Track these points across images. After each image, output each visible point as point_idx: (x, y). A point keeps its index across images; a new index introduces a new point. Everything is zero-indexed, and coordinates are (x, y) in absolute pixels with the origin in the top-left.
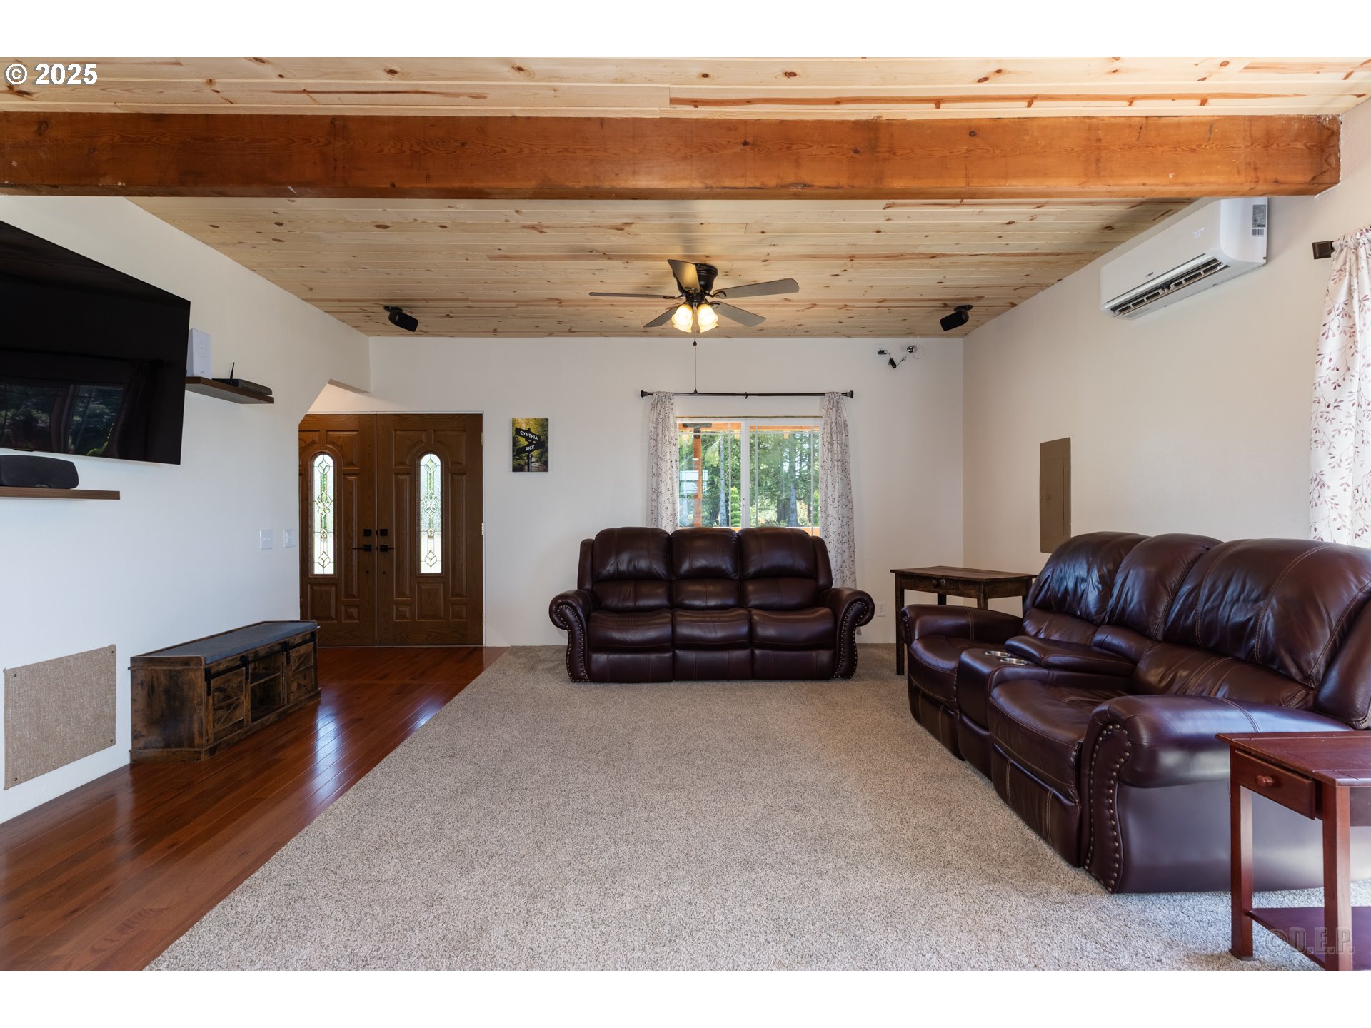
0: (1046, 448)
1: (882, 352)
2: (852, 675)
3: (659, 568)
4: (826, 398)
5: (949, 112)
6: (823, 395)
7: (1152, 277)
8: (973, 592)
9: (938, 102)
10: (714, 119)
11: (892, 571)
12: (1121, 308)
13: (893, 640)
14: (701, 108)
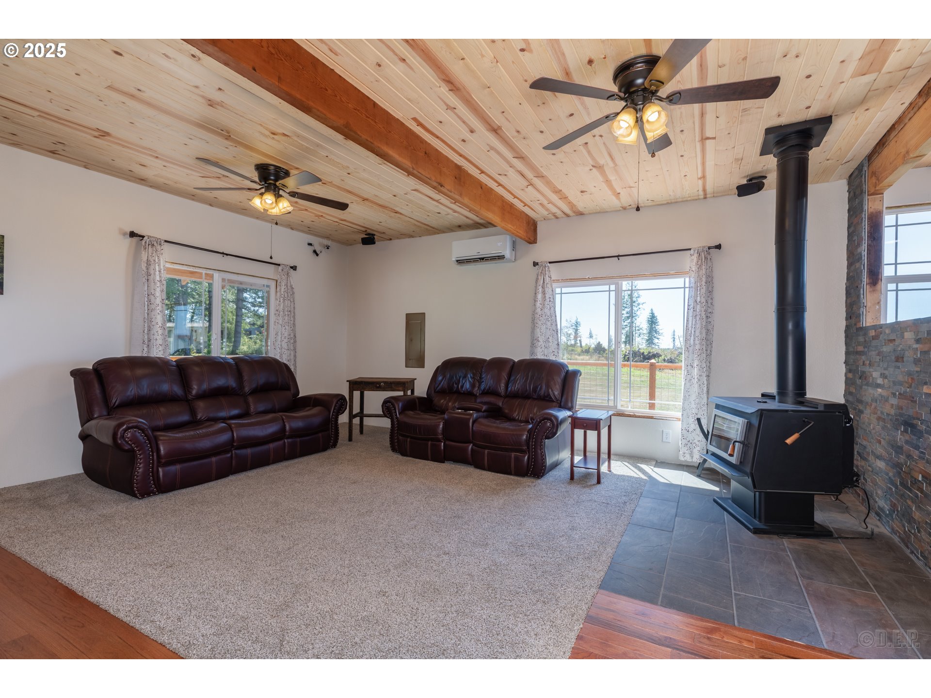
0: (409, 317)
1: (310, 244)
2: (336, 445)
3: (177, 390)
4: (280, 268)
5: (483, 178)
6: (279, 265)
7: (478, 254)
8: (401, 388)
9: (482, 172)
10: (416, 133)
11: (347, 381)
12: (460, 262)
13: (348, 421)
14: (419, 128)
